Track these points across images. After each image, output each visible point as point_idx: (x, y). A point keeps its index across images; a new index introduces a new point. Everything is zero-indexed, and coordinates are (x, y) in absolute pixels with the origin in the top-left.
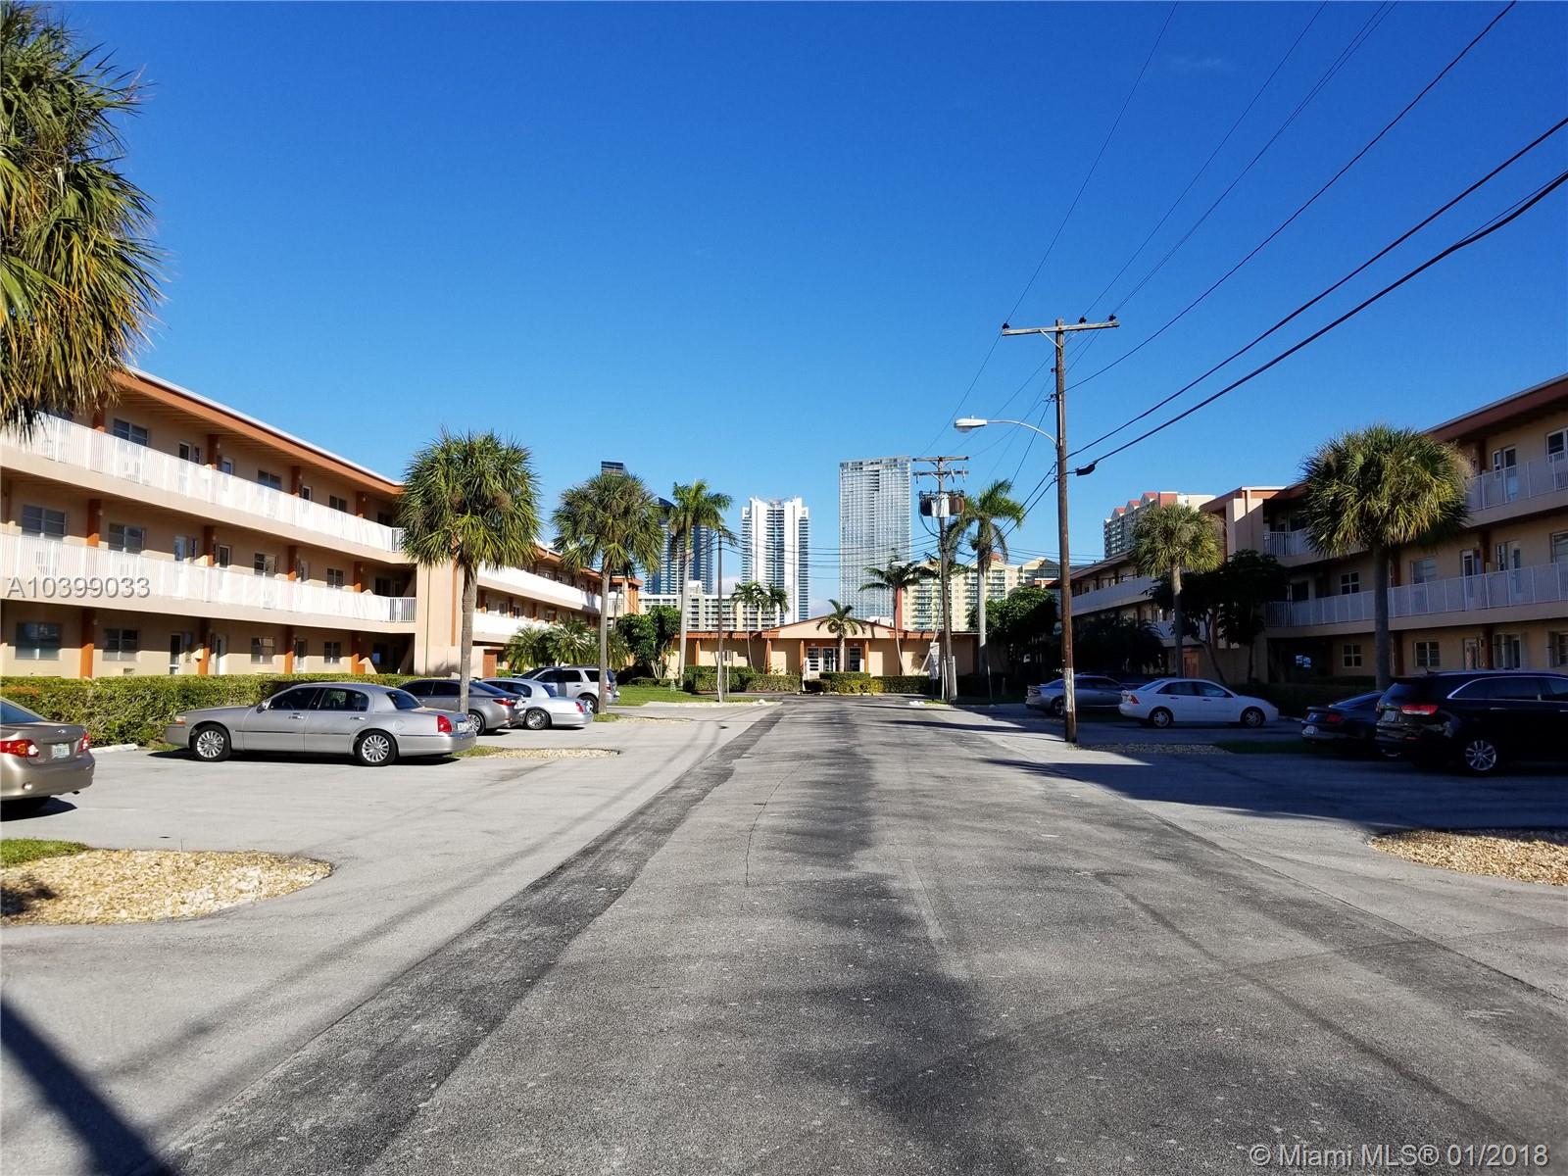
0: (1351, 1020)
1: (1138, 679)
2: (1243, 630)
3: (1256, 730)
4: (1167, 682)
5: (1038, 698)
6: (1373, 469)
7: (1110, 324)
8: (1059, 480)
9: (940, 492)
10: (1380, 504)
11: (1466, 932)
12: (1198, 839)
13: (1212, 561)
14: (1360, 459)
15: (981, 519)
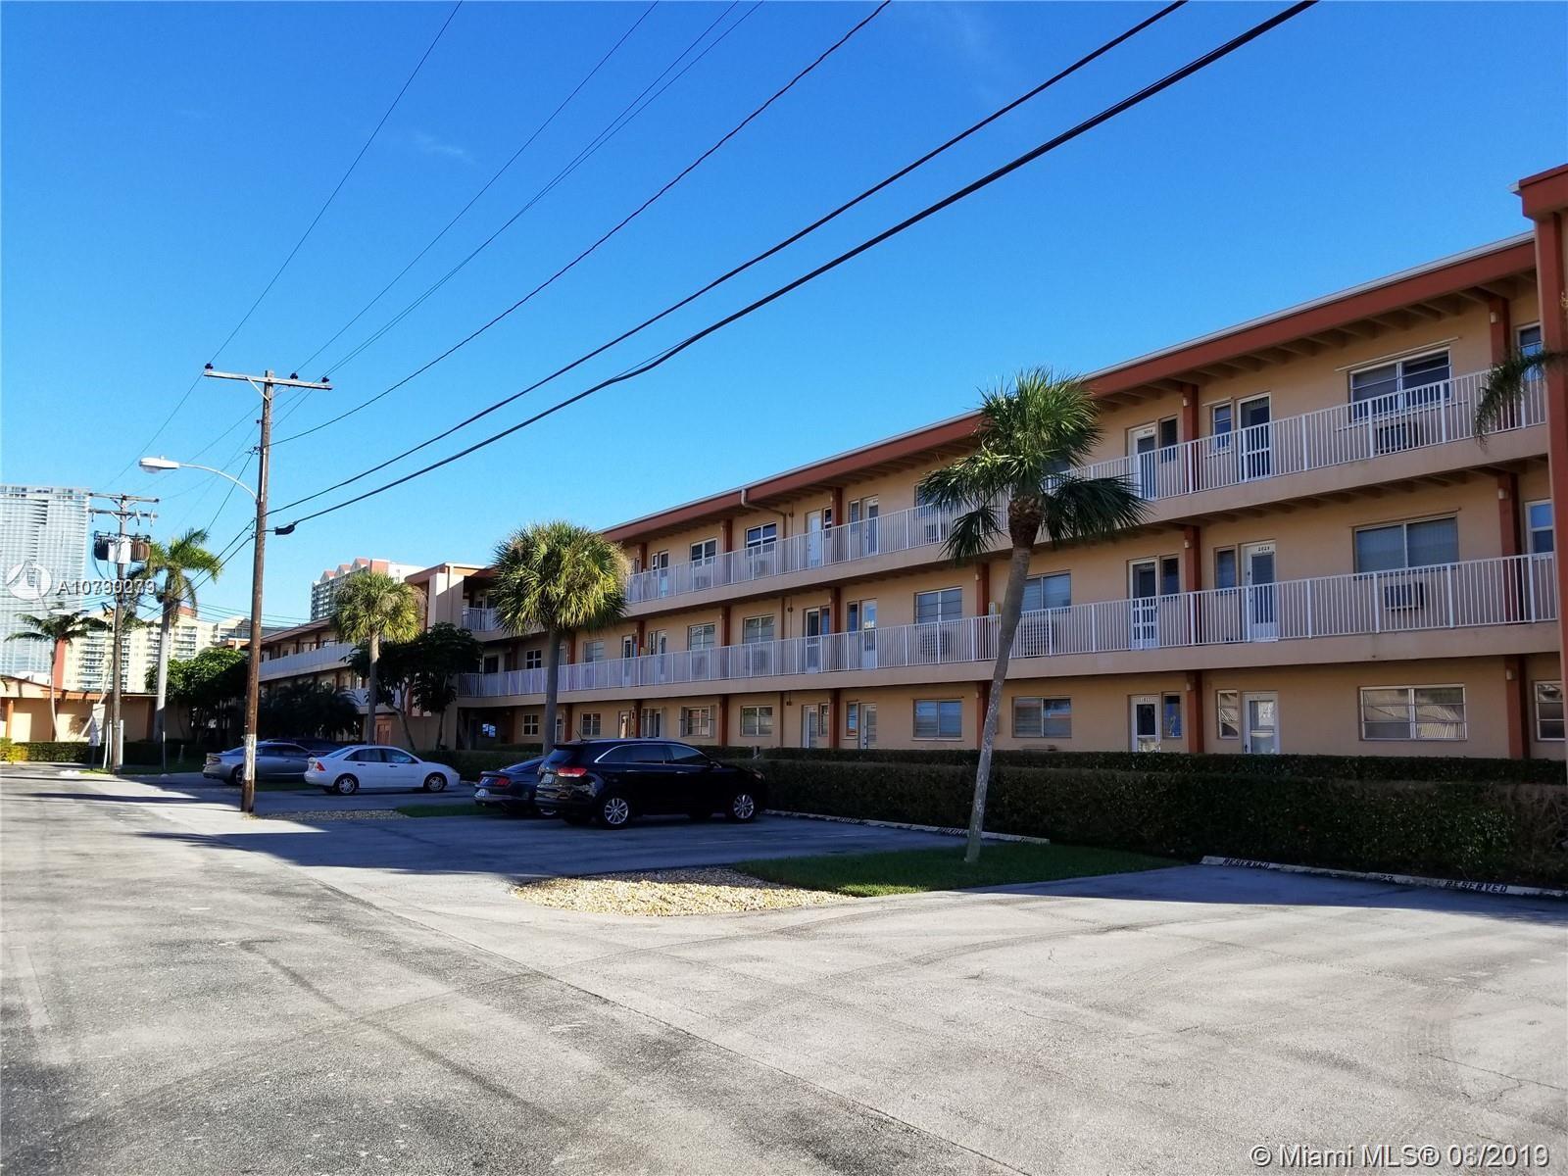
0: (453, 1048)
1: (329, 745)
2: (435, 699)
3: (438, 794)
4: (356, 748)
5: (218, 766)
6: (554, 559)
7: (323, 385)
8: (257, 537)
9: (120, 534)
10: (558, 590)
11: (569, 961)
12: (356, 901)
13: (409, 632)
14: (544, 549)
15: (170, 569)
